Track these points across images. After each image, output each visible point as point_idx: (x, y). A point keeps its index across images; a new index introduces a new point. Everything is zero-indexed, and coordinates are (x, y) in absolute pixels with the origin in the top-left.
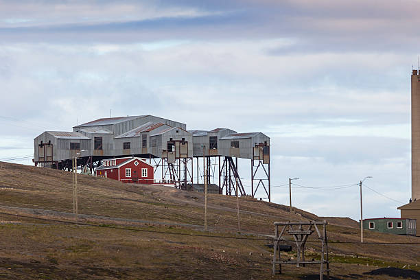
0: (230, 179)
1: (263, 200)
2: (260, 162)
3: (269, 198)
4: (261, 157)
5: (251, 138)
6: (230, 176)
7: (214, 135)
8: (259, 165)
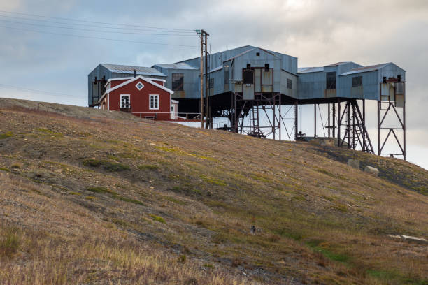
0: (355, 130)
1: (395, 156)
2: (390, 104)
3: (404, 154)
4: (392, 97)
5: (377, 70)
6: (354, 126)
7: (332, 70)
8: (389, 108)
